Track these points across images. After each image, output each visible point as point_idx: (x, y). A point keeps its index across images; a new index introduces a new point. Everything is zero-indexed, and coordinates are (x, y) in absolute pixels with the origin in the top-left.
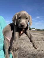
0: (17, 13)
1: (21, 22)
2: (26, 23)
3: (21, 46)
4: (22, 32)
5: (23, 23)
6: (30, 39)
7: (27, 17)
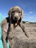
0: (12, 8)
1: (15, 15)
2: (19, 16)
3: (17, 36)
4: (16, 24)
5: (16, 16)
6: (23, 30)
7: (20, 11)
